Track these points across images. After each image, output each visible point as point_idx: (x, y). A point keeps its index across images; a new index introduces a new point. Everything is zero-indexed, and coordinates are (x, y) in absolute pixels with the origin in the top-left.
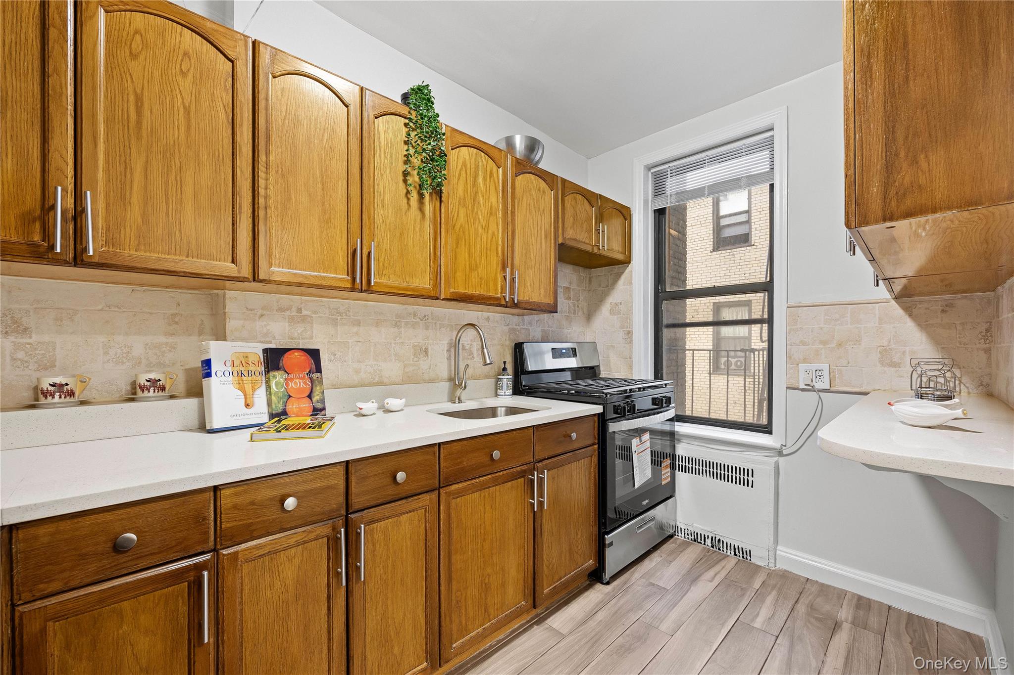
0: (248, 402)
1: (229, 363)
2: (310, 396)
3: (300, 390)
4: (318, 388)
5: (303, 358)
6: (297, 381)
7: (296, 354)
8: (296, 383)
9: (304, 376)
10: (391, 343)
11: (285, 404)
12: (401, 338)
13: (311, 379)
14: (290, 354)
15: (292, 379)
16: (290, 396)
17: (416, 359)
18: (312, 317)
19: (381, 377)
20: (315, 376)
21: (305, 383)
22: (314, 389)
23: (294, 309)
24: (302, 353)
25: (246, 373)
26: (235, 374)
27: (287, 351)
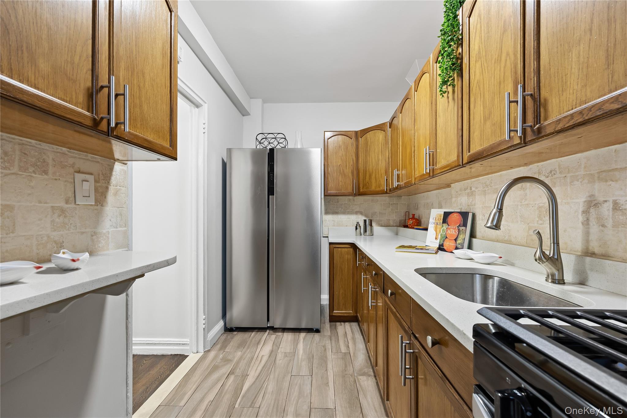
0: (437, 237)
1: (434, 219)
2: (456, 240)
3: (452, 235)
4: (461, 236)
5: (458, 217)
6: (452, 230)
7: (455, 215)
8: (451, 231)
9: (456, 228)
10: (518, 206)
11: (444, 241)
12: (526, 200)
13: (459, 230)
14: (452, 215)
15: (449, 229)
16: (447, 238)
17: (540, 222)
18: (475, 191)
19: (510, 236)
20: (461, 228)
21: (455, 232)
22: (459, 235)
23: (469, 188)
24: (458, 214)
25: (439, 224)
26: (435, 224)
27: (451, 214)
